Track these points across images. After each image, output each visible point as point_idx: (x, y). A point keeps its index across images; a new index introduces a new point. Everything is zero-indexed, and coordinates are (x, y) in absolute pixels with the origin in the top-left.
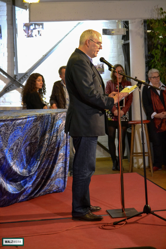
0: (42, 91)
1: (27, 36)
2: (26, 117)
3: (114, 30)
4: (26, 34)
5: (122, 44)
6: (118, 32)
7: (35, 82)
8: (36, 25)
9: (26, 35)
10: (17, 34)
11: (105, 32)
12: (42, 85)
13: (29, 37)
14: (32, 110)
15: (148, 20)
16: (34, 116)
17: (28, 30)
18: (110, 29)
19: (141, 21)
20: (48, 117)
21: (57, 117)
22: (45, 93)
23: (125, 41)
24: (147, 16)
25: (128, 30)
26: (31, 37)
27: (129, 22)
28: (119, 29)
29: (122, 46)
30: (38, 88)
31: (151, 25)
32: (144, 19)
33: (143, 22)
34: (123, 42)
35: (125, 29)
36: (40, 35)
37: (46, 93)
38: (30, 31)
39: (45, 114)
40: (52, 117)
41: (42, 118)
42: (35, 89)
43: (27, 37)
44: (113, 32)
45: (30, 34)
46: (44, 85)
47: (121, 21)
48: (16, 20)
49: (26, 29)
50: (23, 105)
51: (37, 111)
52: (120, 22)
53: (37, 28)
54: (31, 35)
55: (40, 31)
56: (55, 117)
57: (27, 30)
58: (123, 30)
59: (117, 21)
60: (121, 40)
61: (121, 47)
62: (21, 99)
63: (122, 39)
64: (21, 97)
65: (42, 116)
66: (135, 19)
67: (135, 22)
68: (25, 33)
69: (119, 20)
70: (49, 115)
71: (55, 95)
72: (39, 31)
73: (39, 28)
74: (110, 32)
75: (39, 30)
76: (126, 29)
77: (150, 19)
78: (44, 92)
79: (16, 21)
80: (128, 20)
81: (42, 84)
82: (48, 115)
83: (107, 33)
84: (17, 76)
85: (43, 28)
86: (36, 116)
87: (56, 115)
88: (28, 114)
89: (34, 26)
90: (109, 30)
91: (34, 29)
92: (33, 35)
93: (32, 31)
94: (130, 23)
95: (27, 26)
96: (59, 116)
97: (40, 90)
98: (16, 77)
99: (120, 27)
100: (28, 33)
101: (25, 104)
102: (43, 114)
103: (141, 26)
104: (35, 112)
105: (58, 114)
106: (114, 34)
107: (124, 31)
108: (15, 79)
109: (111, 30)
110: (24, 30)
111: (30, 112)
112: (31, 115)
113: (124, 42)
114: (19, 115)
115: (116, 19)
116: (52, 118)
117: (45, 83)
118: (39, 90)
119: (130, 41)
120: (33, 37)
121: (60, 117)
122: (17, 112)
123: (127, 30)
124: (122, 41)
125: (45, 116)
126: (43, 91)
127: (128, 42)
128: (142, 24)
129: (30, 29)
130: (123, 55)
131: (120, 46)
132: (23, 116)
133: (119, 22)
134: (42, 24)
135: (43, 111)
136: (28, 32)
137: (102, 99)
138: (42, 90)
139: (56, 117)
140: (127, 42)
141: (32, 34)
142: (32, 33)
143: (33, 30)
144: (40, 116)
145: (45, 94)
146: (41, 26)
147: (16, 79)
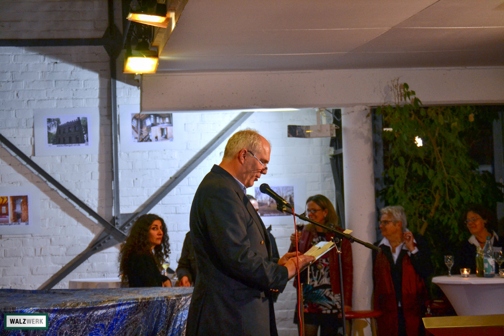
0: (163, 251)
1: (140, 139)
2: (114, 303)
3: (311, 128)
4: (137, 136)
5: (330, 155)
6: (320, 131)
7: (147, 231)
8: (158, 118)
9: (136, 138)
10: (118, 136)
11: (294, 131)
12: (161, 237)
13: (142, 141)
14: (133, 290)
15: (379, 107)
16: (132, 301)
17: (141, 128)
18: (303, 126)
19: (366, 109)
20: (161, 304)
21: (180, 303)
22: (167, 254)
23: (336, 149)
24: (378, 100)
25: (339, 128)
26: (146, 141)
27: (342, 112)
28: (321, 126)
29: (331, 159)
30: (154, 244)
31: (385, 117)
32: (371, 105)
33: (369, 111)
34: (332, 151)
35: (334, 125)
36: (166, 137)
37: (169, 255)
38: (144, 129)
39: (154, 298)
40: (168, 304)
41: (147, 306)
42: (148, 246)
43: (139, 141)
44: (308, 132)
45: (145, 134)
46: (165, 238)
47: (324, 109)
48: (117, 107)
49: (138, 125)
50: (123, 278)
51: (140, 292)
52: (323, 112)
53: (159, 124)
54: (148, 137)
55: (165, 129)
56: (174, 303)
57: (139, 127)
58: (329, 128)
59: (317, 110)
60: (329, 148)
61: (329, 161)
62: (119, 266)
63: (331, 145)
64: (119, 261)
65: (148, 302)
66: (353, 105)
67: (353, 112)
68: (135, 133)
69: (322, 108)
70: (162, 300)
71: (189, 258)
72: (162, 130)
73: (164, 123)
74: (302, 131)
75: (163, 127)
76: (336, 126)
77: (383, 106)
78: (166, 252)
79: (118, 109)
80: (339, 108)
81: (160, 235)
82: (160, 299)
83: (297, 134)
84: (117, 218)
85: (171, 123)
86: (135, 303)
87: (178, 299)
88: (121, 298)
89: (152, 119)
90: (302, 128)
91: (153, 125)
92: (151, 138)
93: (149, 129)
94: (344, 114)
95: (139, 120)
96: (184, 302)
97: (158, 248)
98: (116, 221)
99: (324, 121)
100: (141, 134)
101: (126, 276)
102: (150, 298)
103: (364, 119)
104: (138, 293)
105: (181, 299)
106: (311, 135)
107: (331, 130)
108: (114, 225)
109: (304, 129)
110: (133, 127)
111: (128, 292)
112: (124, 300)
113: (334, 152)
114: (102, 299)
115: (314, 106)
116: (169, 306)
117: (168, 233)
118: (155, 248)
119: (344, 150)
120: (151, 141)
121: (185, 304)
122: (102, 292)
123: (336, 128)
124: (330, 150)
125: (153, 302)
126: (165, 250)
127: (340, 153)
128: (368, 116)
129: (145, 124)
130: (332, 177)
131: (327, 160)
132: (109, 301)
133: (321, 111)
134: (170, 116)
135: (154, 291)
136: (142, 131)
137: (265, 267)
138: (161, 249)
139: (177, 304)
140: (338, 152)
141: (148, 135)
142: (150, 134)
143: (152, 128)
144: (144, 302)
145: (167, 256)
146: (167, 120)
147: (116, 226)
